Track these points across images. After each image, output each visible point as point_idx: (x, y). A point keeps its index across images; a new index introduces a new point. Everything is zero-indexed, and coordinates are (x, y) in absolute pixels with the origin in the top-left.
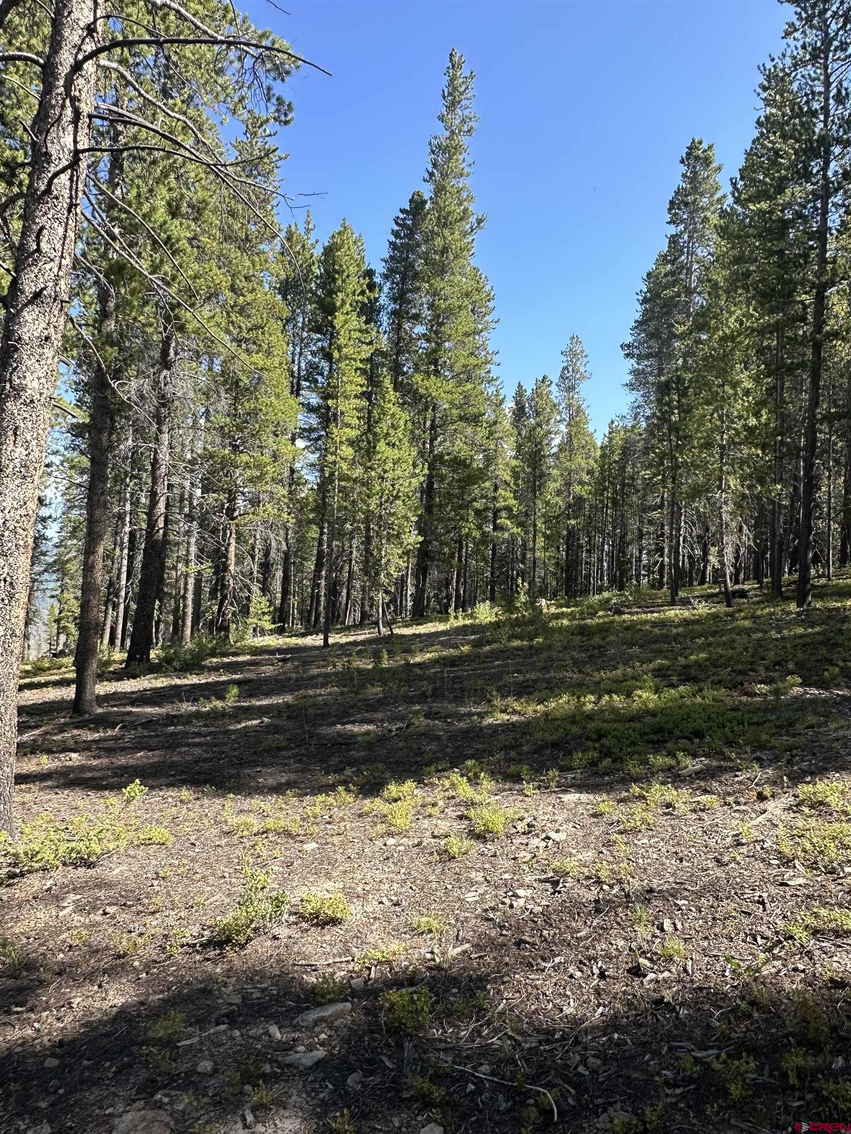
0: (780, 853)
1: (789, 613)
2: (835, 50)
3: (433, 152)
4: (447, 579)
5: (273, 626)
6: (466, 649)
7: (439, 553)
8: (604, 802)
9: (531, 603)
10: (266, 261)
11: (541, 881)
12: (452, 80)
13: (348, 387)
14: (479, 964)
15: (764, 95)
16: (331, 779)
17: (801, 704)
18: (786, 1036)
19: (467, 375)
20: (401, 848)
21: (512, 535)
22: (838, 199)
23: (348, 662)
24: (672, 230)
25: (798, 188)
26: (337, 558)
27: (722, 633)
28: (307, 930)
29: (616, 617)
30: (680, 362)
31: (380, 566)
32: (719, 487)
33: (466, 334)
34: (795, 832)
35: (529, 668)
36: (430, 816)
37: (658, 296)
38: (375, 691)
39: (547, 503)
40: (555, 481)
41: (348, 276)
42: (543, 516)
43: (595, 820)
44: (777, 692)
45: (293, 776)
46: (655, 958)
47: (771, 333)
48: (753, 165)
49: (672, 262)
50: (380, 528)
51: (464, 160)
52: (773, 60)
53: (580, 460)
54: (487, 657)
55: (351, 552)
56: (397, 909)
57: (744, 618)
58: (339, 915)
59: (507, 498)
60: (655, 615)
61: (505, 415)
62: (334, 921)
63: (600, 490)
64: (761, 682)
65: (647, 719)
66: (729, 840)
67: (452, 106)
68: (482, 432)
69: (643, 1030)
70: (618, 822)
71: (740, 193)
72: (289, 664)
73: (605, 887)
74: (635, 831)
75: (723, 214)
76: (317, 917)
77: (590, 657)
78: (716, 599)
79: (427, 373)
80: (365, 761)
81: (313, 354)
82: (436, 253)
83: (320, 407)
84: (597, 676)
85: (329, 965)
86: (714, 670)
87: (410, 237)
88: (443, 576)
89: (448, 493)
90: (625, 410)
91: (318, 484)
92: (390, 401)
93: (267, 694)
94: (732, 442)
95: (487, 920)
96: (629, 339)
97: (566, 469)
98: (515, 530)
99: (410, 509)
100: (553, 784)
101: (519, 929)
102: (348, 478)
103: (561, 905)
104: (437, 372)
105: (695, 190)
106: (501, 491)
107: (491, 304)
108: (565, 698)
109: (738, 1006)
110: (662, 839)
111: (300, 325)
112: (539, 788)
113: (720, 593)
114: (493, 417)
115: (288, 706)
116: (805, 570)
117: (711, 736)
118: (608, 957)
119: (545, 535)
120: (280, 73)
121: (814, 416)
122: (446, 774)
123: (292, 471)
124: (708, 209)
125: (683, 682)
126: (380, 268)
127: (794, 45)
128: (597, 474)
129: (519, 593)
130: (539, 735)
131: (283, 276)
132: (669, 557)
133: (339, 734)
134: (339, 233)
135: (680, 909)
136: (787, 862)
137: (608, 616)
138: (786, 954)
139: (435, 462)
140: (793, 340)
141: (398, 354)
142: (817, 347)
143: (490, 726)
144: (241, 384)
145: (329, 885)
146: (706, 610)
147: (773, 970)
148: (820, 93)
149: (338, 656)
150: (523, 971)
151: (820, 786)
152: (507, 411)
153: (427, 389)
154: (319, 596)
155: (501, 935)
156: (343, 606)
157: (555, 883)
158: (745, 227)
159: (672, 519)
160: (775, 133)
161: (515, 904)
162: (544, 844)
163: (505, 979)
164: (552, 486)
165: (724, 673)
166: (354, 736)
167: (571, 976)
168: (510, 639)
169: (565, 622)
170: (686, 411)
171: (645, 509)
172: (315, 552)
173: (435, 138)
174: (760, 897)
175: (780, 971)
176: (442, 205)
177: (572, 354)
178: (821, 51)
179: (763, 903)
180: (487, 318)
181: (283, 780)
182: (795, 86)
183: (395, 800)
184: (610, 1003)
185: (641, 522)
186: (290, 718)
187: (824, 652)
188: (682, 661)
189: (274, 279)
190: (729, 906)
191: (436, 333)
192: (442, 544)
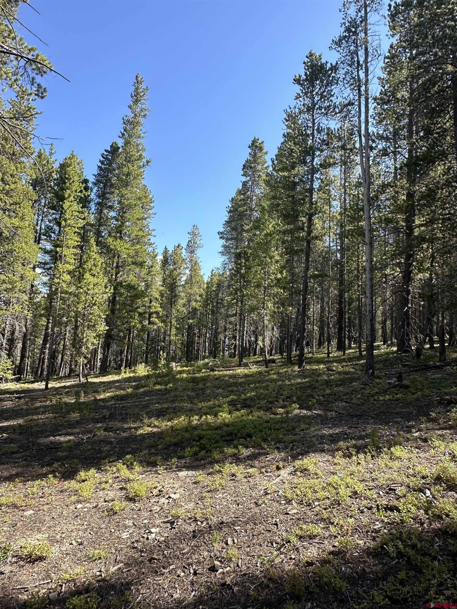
0: (286, 497)
1: (295, 371)
2: (317, 109)
3: (125, 123)
4: (121, 350)
5: (14, 377)
6: (130, 390)
7: (118, 336)
8: (200, 475)
9: (167, 365)
10: (24, 167)
11: (165, 522)
12: (137, 89)
13: (70, 242)
14: (127, 575)
15: (286, 123)
16: (45, 470)
17: (299, 419)
18: (285, 595)
19: (138, 240)
20: (86, 510)
21: (158, 327)
22: (317, 176)
23: (60, 398)
24: (244, 179)
25: (300, 168)
26: (57, 337)
27: (263, 381)
28: (23, 566)
29: (211, 373)
30: (246, 243)
31: (82, 343)
32: (263, 308)
33: (138, 219)
34: (293, 486)
35: (164, 401)
36: (104, 489)
37: (236, 210)
38: (75, 416)
39: (178, 311)
40: (183, 299)
41: (73, 182)
42: (176, 317)
43: (195, 485)
44: (287, 413)
45: (20, 470)
46: (223, 560)
47: (288, 234)
48: (281, 154)
49: (244, 194)
50: (84, 321)
51: (141, 130)
52: (290, 108)
53: (196, 289)
54: (141, 395)
55: (66, 334)
56: (81, 547)
57: (274, 374)
58: (44, 555)
59: (156, 307)
60: (231, 372)
61: (157, 263)
62: (41, 559)
63: (205, 305)
64: (280, 407)
65: (225, 428)
66: (262, 492)
67: (136, 102)
68: (144, 271)
69: (215, 602)
70: (207, 486)
71: (275, 167)
72: (23, 400)
73: (199, 523)
74: (216, 490)
75: (268, 175)
76: (30, 557)
77: (197, 395)
78: (261, 364)
79: (116, 238)
80: (66, 458)
81: (50, 221)
82: (123, 175)
83: (51, 251)
84: (200, 405)
85: (36, 587)
86: (258, 401)
87: (110, 164)
88: (119, 349)
89: (124, 303)
90: (219, 265)
91: (48, 294)
92: (93, 251)
93: (7, 419)
94: (269, 286)
95: (134, 548)
96: (222, 230)
97: (188, 293)
98: (160, 325)
99: (102, 311)
100: (174, 466)
101: (152, 552)
102: (66, 292)
103: (175, 535)
104: (121, 238)
105: (255, 161)
106: (153, 303)
107: (152, 205)
108: (183, 418)
109: (263, 581)
110: (229, 494)
111: (43, 204)
112: (166, 469)
113: (263, 360)
114: (151, 263)
115: (20, 425)
116: (302, 350)
117: (255, 436)
118: (199, 562)
119: (176, 328)
120: (41, 72)
121: (307, 275)
122: (114, 464)
123: (32, 286)
124: (261, 171)
125: (243, 408)
126: (92, 179)
127: (300, 103)
128: (204, 297)
129: (160, 359)
130: (167, 439)
131: (34, 177)
132: (239, 341)
133: (52, 443)
134: (69, 158)
135: (236, 532)
136: (289, 502)
137: (207, 372)
138: (287, 551)
139: (117, 286)
140: (298, 238)
141: (99, 226)
142: (309, 242)
143: (141, 435)
144: (4, 235)
145: (39, 536)
146: (256, 370)
147: (280, 560)
148: (310, 127)
149: (54, 395)
150: (152, 576)
151: (305, 461)
152: (159, 261)
153: (115, 246)
154: (44, 359)
155: (141, 556)
156: (59, 365)
157: (172, 523)
158: (277, 182)
159: (240, 322)
160: (291, 141)
161: (150, 537)
162: (167, 501)
163: (142, 582)
164: (181, 302)
165: (263, 402)
166: (61, 443)
167: (179, 576)
168: (154, 385)
169: (185, 375)
170: (248, 268)
171: (228, 316)
172: (43, 333)
173: (126, 116)
174: (276, 521)
175: (283, 560)
176: (128, 151)
177: (194, 234)
178: (311, 109)
179: (276, 525)
180: (150, 211)
181: (14, 473)
182: (300, 122)
183: (84, 481)
184: (198, 588)
185: (226, 323)
186: (20, 434)
187: (309, 391)
188: (243, 397)
189: (29, 177)
190: (261, 528)
191: (121, 217)
192: (120, 331)
